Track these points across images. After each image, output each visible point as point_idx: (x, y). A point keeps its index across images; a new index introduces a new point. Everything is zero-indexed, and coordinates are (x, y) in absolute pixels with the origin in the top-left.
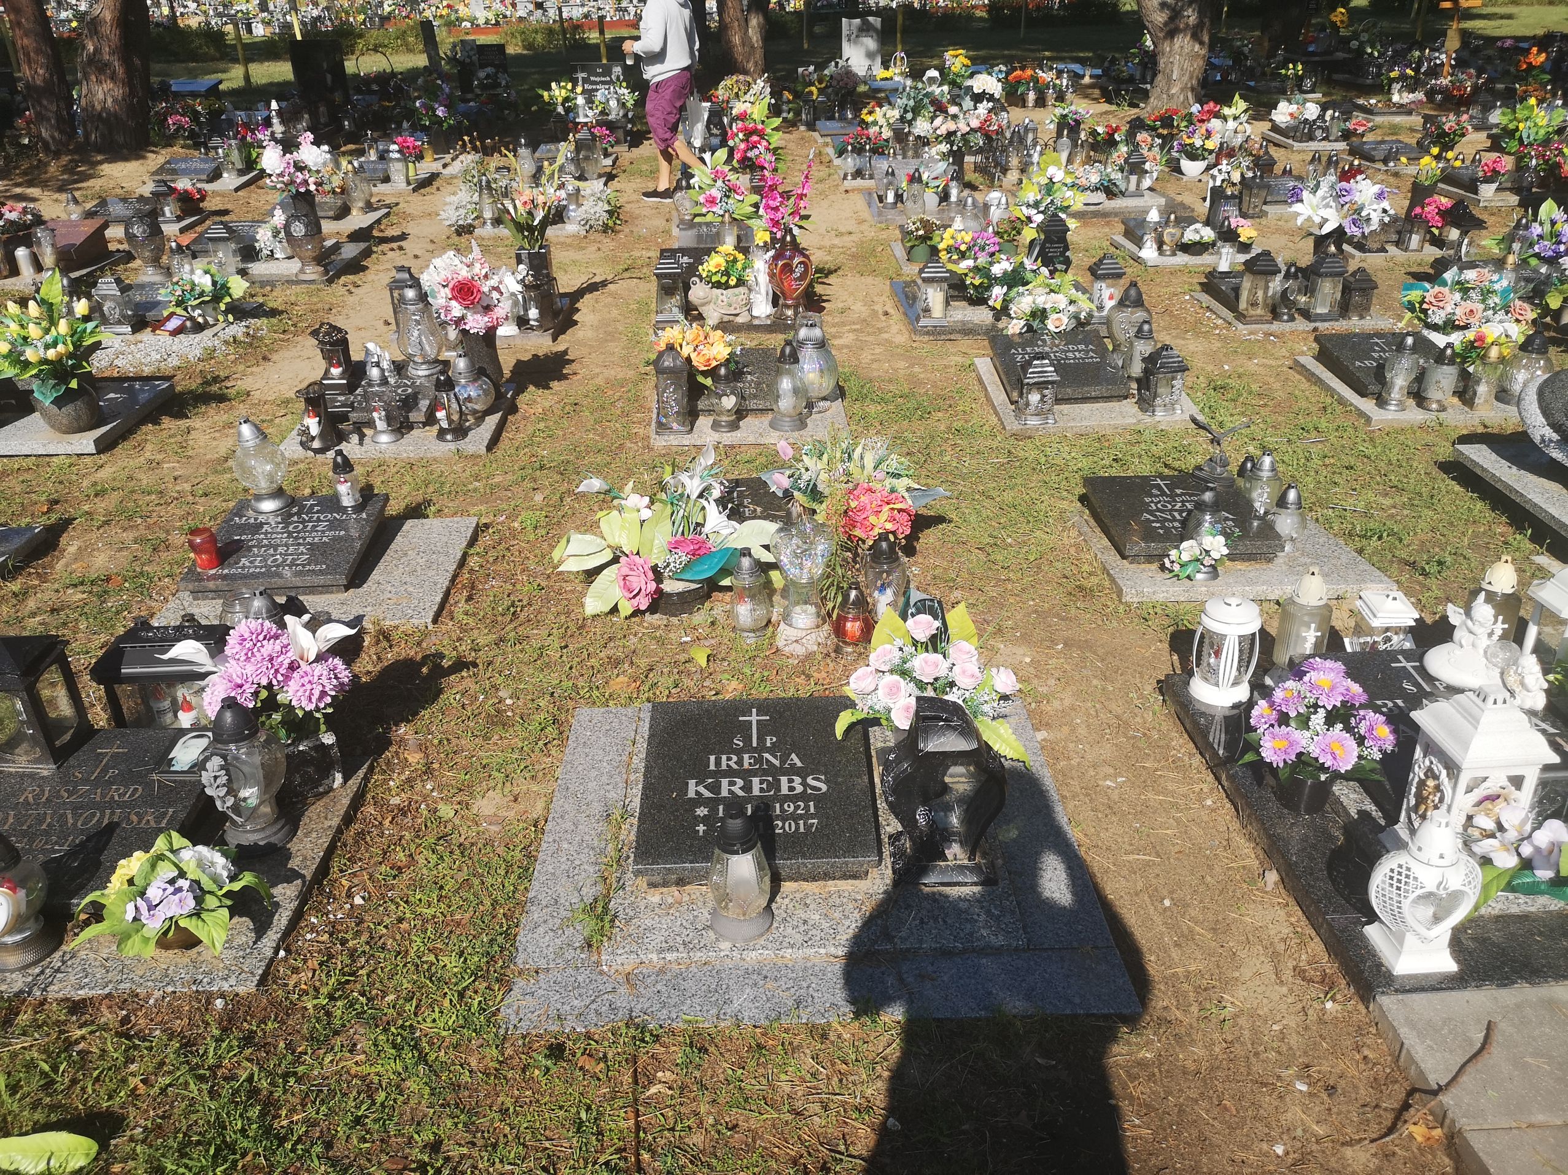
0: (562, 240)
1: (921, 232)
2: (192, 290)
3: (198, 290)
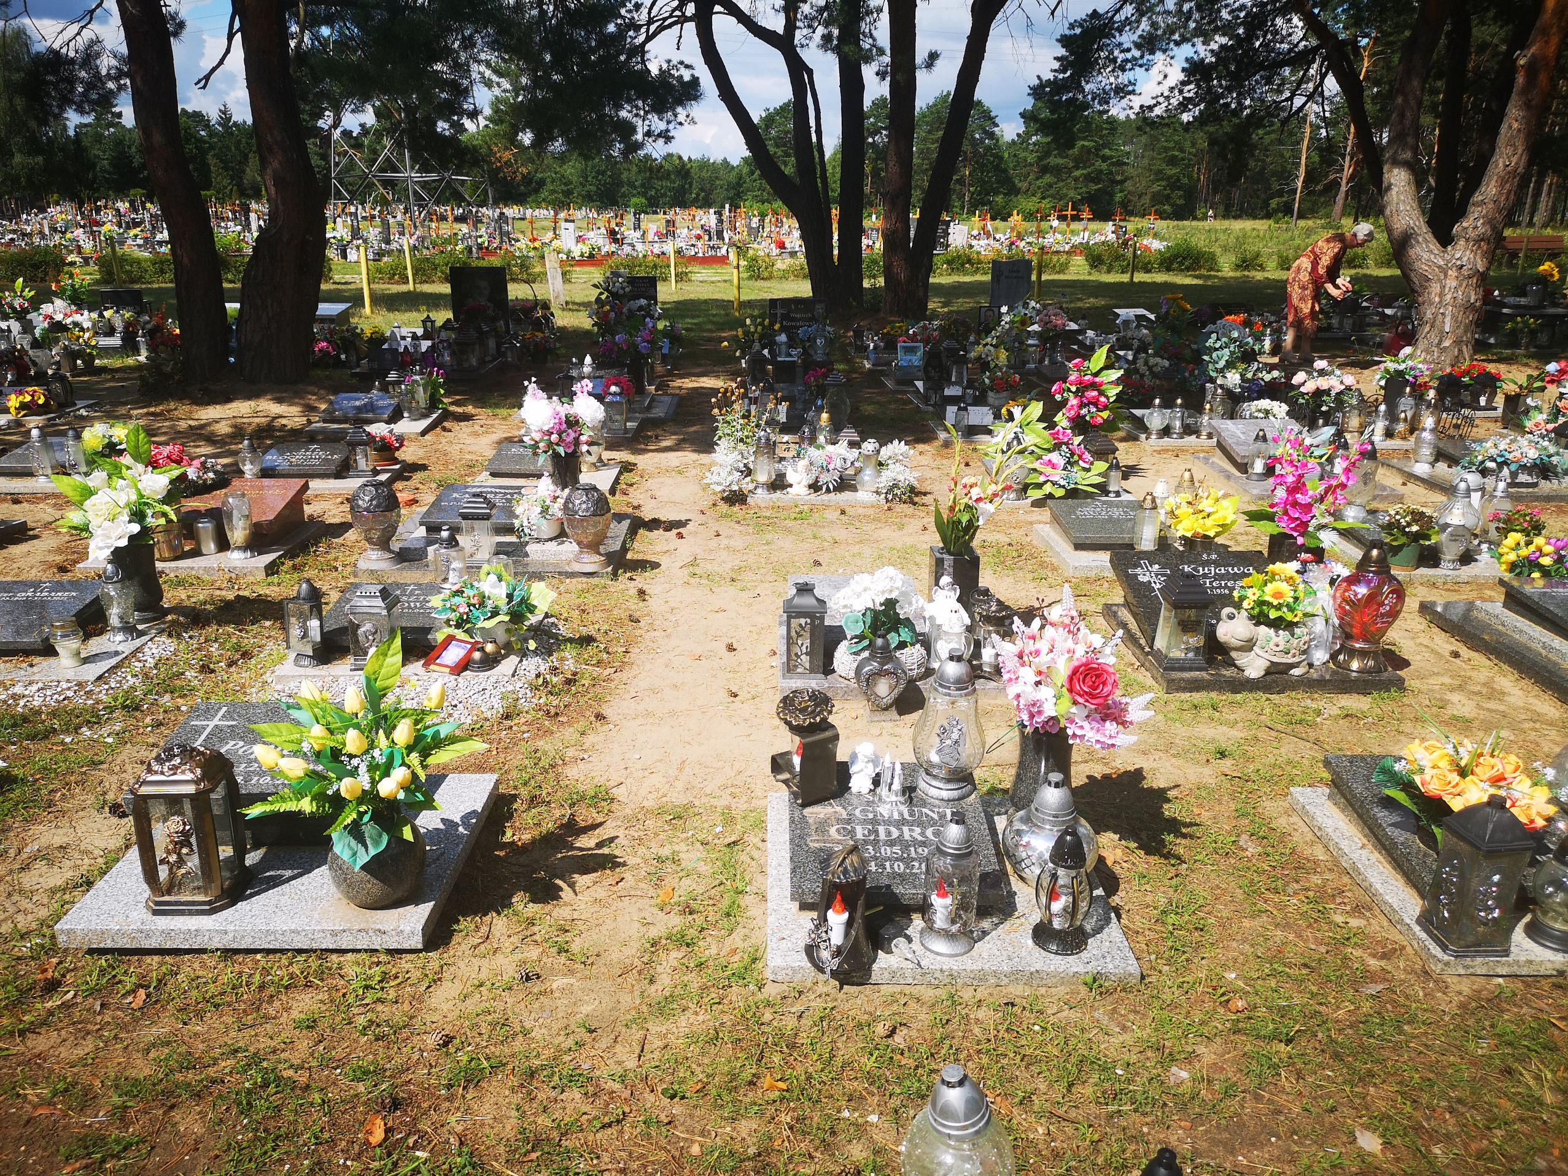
0: (861, 511)
1: (1415, 528)
2: (482, 604)
3: (490, 604)
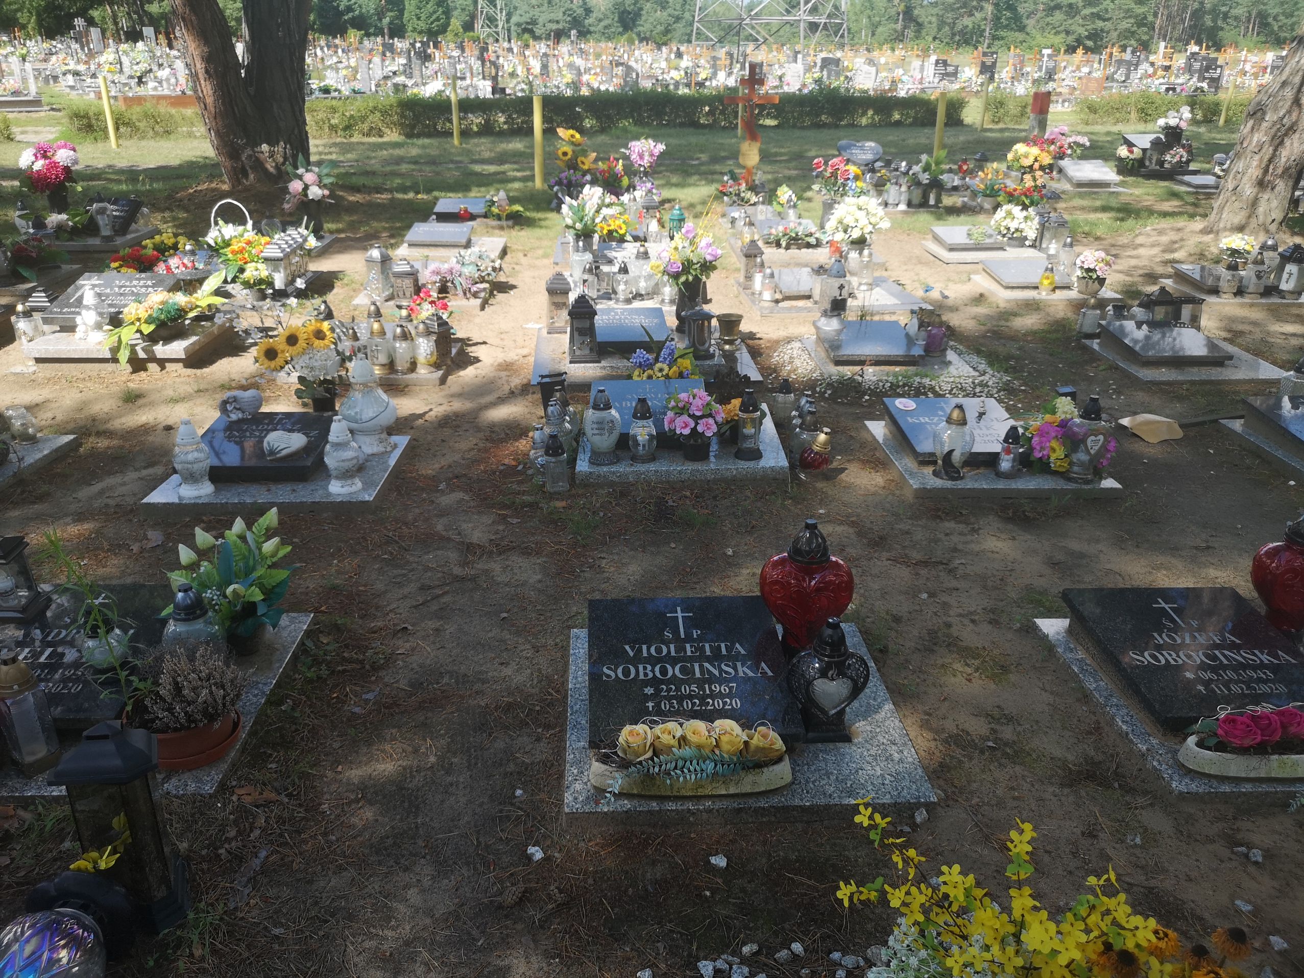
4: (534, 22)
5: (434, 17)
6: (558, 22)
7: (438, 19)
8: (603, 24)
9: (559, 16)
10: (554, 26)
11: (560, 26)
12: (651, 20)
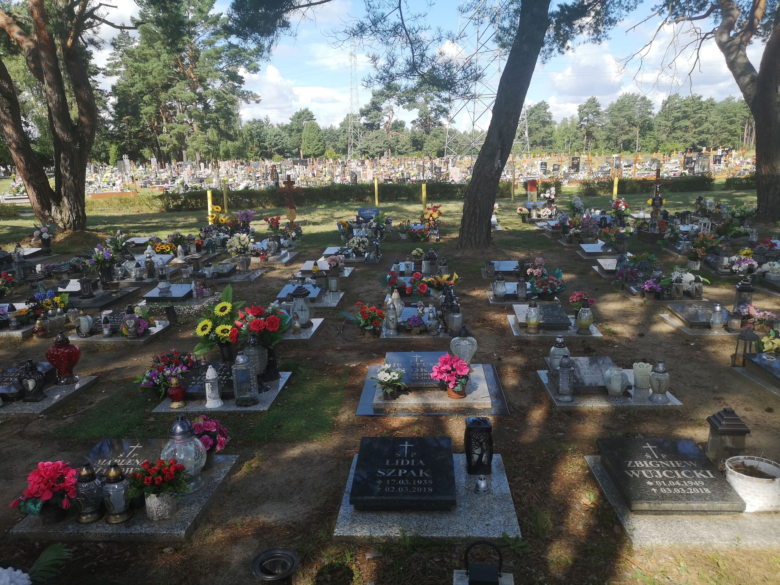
4: (368, 147)
5: (317, 147)
6: (381, 148)
7: (318, 149)
8: (405, 148)
9: (382, 144)
10: (379, 150)
11: (382, 150)
12: (430, 144)
